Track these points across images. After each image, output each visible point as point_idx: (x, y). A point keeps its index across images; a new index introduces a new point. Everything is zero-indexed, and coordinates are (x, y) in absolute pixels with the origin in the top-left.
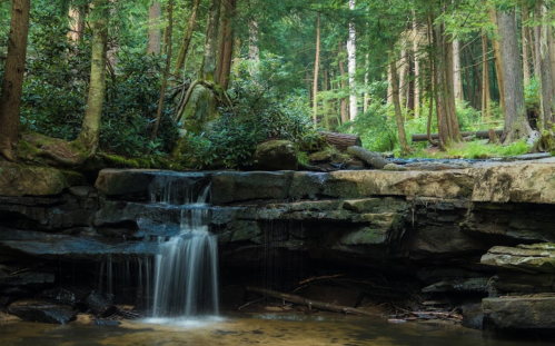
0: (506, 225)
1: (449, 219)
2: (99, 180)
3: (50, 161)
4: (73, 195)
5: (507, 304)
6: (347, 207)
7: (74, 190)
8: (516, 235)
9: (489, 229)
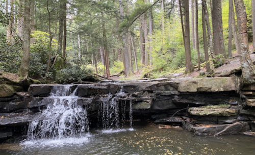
0: (193, 100)
1: (169, 98)
2: (29, 88)
3: (7, 82)
4: (18, 95)
5: (205, 130)
6: (134, 95)
7: (18, 93)
8: (197, 103)
9: (185, 101)
